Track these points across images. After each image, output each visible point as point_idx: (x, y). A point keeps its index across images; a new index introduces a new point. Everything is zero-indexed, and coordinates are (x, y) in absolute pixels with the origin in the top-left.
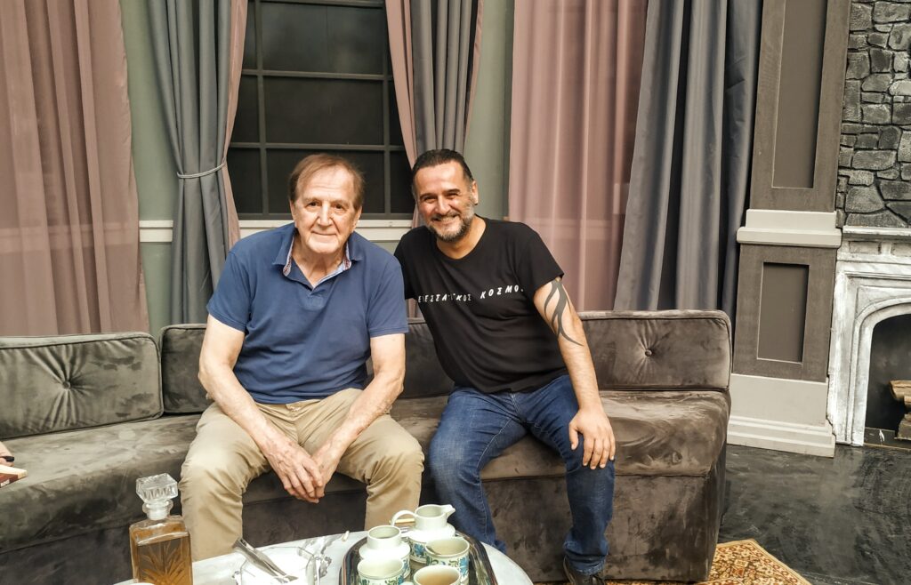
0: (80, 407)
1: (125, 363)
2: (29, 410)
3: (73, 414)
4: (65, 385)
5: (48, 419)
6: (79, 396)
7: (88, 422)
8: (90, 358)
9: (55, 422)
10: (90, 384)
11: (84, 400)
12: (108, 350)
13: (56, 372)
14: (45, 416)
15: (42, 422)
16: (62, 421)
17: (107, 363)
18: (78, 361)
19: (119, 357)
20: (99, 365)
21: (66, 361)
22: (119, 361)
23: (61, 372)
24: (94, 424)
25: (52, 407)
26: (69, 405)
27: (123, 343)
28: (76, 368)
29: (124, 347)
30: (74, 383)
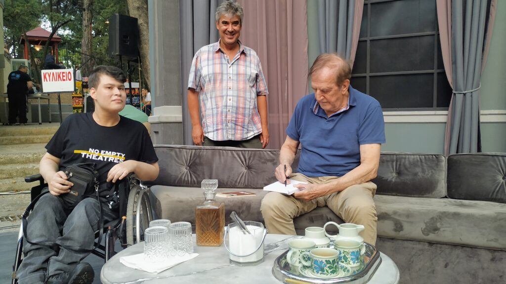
0: (249, 178)
1: (271, 162)
2: (229, 176)
3: (247, 181)
4: (246, 169)
5: (236, 182)
6: (250, 174)
7: (252, 185)
8: (257, 158)
9: (239, 183)
10: (256, 169)
11: (251, 175)
12: (265, 156)
13: (242, 162)
14: (235, 180)
15: (234, 182)
16: (242, 183)
17: (263, 161)
18: (252, 159)
19: (268, 159)
20: (260, 161)
21: (247, 157)
22: (269, 161)
23: (244, 162)
24: (254, 187)
25: (239, 177)
26: (245, 177)
27: (271, 153)
28: (251, 161)
29: (271, 155)
30: (249, 167)
